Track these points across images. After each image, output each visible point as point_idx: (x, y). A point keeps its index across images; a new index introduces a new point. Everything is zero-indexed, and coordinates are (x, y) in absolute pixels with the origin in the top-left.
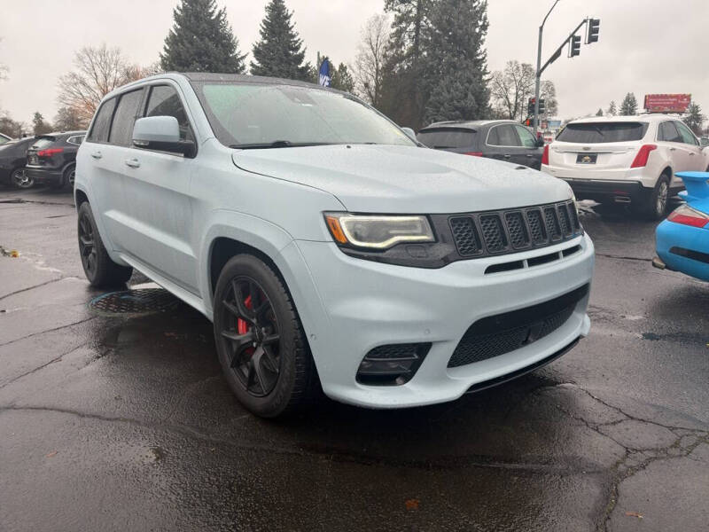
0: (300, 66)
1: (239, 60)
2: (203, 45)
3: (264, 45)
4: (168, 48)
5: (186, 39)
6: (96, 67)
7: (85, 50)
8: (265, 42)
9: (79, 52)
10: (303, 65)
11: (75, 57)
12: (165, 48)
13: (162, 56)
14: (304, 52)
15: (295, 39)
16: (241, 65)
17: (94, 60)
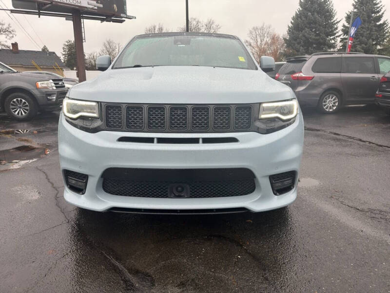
0: (378, 24)
1: (335, 24)
2: (313, 18)
3: (354, 12)
4: (293, 21)
5: (303, 16)
6: (258, 36)
7: (254, 28)
8: (355, 10)
9: (250, 29)
10: (381, 22)
11: (249, 32)
12: (291, 22)
13: (289, 27)
14: (383, 13)
15: (378, 6)
16: (335, 26)
17: (257, 33)
